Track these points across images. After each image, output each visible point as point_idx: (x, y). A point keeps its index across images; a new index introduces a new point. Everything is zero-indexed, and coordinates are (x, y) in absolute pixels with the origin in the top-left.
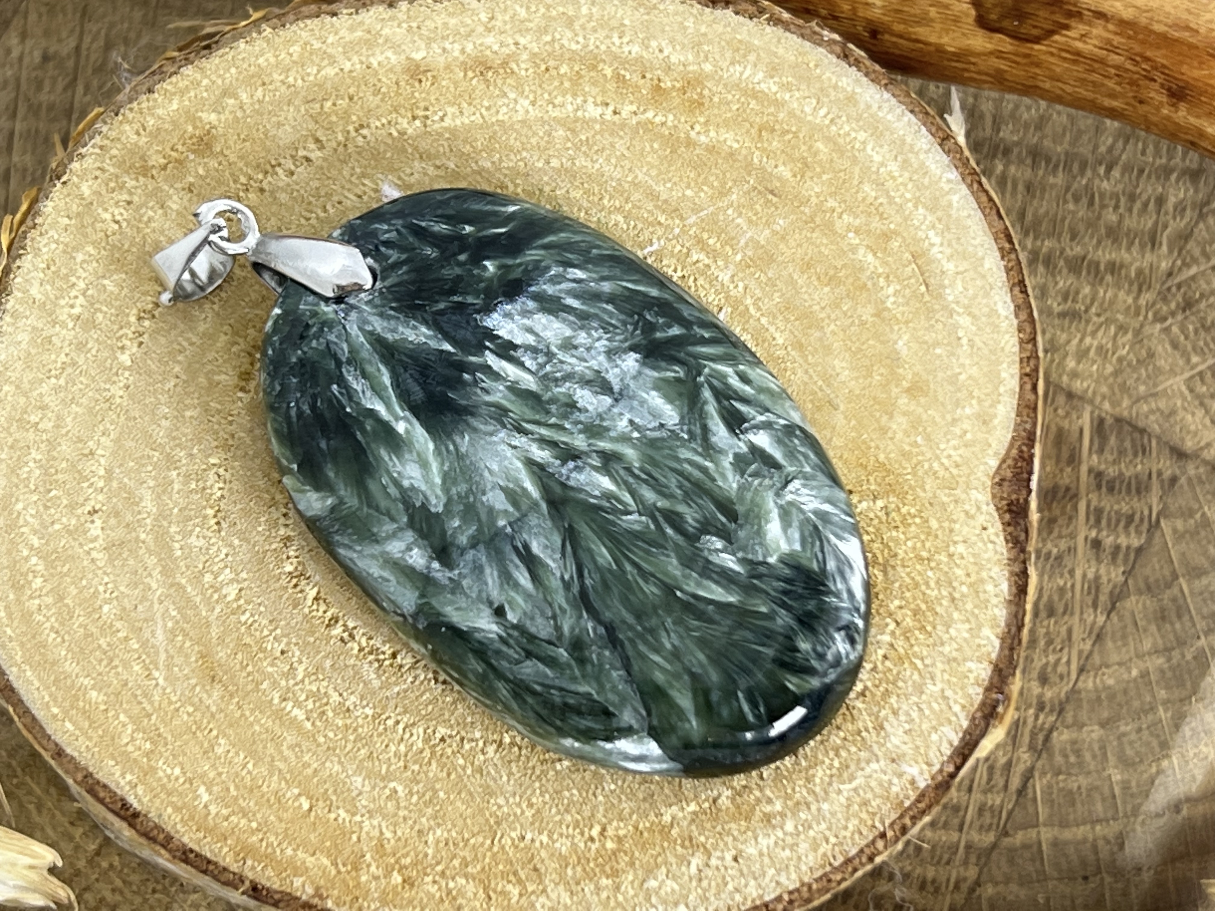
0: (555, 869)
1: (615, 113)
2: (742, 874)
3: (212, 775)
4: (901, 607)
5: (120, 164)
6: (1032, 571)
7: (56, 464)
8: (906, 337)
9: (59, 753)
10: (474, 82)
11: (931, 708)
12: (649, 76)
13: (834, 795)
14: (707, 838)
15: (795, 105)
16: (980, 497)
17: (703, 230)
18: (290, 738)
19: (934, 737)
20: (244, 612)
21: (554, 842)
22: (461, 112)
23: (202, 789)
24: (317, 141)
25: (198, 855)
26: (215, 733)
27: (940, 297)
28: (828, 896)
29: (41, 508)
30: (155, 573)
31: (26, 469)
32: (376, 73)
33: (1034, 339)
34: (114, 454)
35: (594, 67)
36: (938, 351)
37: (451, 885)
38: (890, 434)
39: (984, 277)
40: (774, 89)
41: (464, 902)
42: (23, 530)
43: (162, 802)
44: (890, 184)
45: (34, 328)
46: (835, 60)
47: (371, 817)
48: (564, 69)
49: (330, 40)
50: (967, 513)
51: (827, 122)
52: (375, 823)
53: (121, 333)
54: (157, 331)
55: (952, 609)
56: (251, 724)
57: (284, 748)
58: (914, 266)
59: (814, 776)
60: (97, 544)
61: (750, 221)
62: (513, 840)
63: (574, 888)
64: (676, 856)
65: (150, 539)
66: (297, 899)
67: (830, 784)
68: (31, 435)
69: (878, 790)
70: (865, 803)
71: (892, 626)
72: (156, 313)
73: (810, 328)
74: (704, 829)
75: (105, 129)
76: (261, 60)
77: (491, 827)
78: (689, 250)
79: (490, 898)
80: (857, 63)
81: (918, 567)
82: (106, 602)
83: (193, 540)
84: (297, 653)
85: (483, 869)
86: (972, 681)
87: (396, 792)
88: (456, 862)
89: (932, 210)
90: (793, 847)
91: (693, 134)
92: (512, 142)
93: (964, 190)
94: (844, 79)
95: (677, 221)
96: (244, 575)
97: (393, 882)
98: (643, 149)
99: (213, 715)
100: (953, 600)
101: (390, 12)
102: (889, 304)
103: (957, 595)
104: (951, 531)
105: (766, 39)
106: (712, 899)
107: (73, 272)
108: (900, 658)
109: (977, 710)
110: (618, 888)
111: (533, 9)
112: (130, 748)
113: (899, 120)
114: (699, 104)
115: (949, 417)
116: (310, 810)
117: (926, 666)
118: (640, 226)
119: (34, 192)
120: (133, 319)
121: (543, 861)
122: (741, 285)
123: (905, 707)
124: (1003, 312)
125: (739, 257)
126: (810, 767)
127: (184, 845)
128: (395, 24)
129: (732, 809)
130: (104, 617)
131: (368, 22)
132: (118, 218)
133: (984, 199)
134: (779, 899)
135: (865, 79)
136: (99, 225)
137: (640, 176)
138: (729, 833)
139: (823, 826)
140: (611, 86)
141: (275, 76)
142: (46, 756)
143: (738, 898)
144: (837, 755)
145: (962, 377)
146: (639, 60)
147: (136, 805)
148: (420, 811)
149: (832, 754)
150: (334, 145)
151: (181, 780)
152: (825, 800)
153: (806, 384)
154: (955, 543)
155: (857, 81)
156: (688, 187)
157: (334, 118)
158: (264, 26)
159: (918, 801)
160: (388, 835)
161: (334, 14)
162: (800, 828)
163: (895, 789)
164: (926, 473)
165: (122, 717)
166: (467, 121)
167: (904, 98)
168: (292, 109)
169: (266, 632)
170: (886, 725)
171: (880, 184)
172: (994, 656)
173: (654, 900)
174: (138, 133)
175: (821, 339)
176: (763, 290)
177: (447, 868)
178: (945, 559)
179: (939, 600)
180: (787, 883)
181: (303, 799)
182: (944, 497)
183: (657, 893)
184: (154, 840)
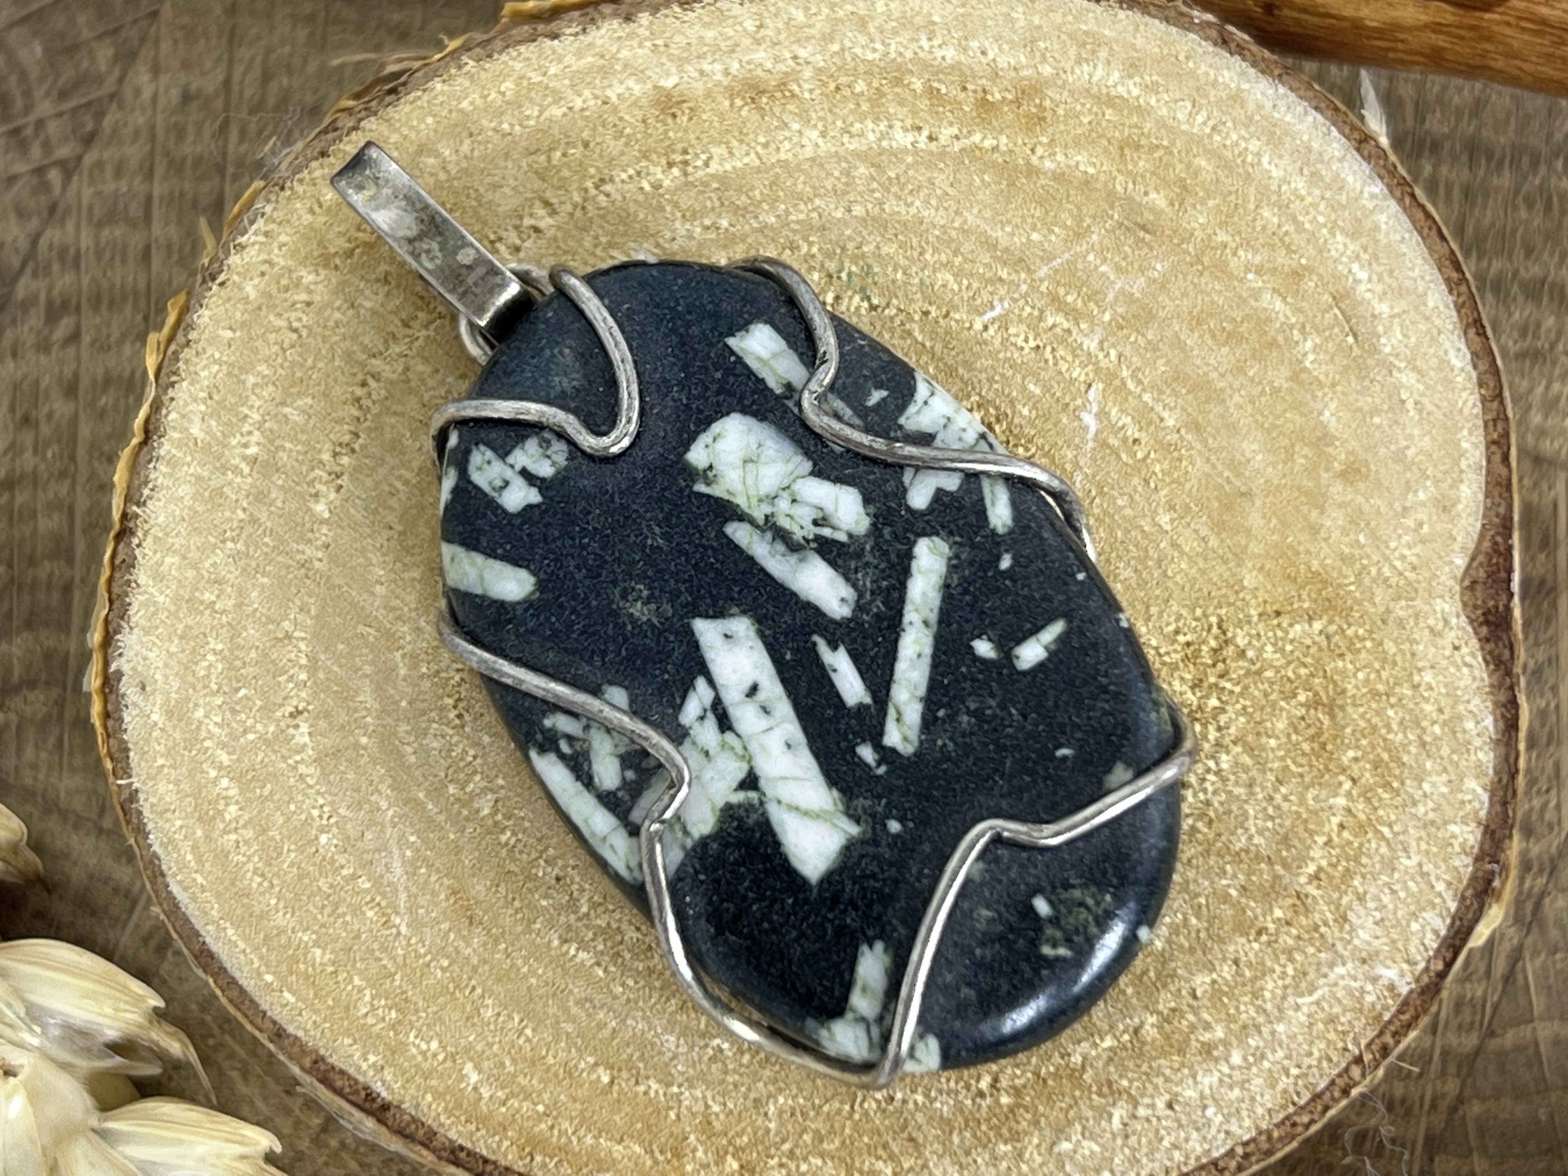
0: (937, 1137)
1: (931, 138)
2: (1181, 1126)
3: (479, 1048)
4: (1356, 759)
5: (294, 254)
6: (1522, 699)
7: (242, 654)
8: (1333, 406)
9: (279, 1034)
10: (744, 113)
11: (1406, 888)
12: (970, 87)
13: (1291, 1013)
14: (1131, 1081)
15: (1164, 112)
16: (1447, 607)
17: (1058, 283)
18: (578, 990)
19: (1415, 926)
20: (503, 831)
21: (932, 1101)
22: (731, 153)
23: (469, 1067)
24: (547, 204)
25: (469, 1154)
26: (479, 991)
27: (1375, 350)
28: (1295, 1144)
29: (228, 715)
30: (383, 788)
31: (204, 664)
32: (615, 109)
33: (1500, 394)
34: (316, 635)
35: (898, 82)
36: (1377, 420)
37: (804, 1167)
38: (1323, 534)
39: (1427, 319)
40: (1136, 92)
42: (208, 743)
43: (418, 1087)
44: (1296, 206)
45: (199, 478)
46: (1211, 49)
47: (691, 1087)
48: (860, 86)
49: (552, 71)
50: (1432, 630)
51: (1208, 131)
52: (698, 1093)
53: (312, 475)
54: (357, 469)
55: (1423, 757)
56: (525, 977)
57: (571, 1004)
58: (1336, 311)
59: (1262, 989)
60: (304, 756)
61: (1118, 269)
62: (878, 1102)
63: (963, 1160)
64: (1092, 1107)
65: (373, 743)
67: (1284, 998)
68: (206, 619)
69: (1347, 1001)
70: (1332, 1020)
71: (1347, 785)
72: (356, 446)
73: (1208, 400)
74: (1126, 1069)
75: (268, 209)
76: (465, 104)
78: (1042, 312)
80: (1240, 50)
81: (1374, 705)
82: (322, 830)
83: (429, 740)
84: (578, 879)
85: (843, 1143)
86: (1457, 849)
87: (721, 1051)
88: (807, 1138)
89: (1354, 235)
90: (1243, 1084)
91: (1034, 160)
92: (800, 186)
93: (1393, 206)
94: (1226, 73)
95: (1023, 275)
96: (500, 782)
97: (728, 1169)
98: (971, 184)
99: (475, 969)
100: (1423, 744)
101: (629, 28)
102: (1307, 364)
103: (1428, 739)
104: (1413, 655)
105: (1119, 27)
106: (1144, 1160)
107: (243, 401)
108: (1361, 827)
109: (1467, 887)
110: (1020, 1155)
111: (814, 10)
112: (370, 1020)
113: (1301, 121)
114: (1040, 119)
115: (1397, 506)
116: (612, 1082)
117: (1396, 834)
118: (975, 285)
119: (182, 298)
120: (326, 456)
121: (919, 1128)
122: (1113, 353)
123: (1373, 890)
124: (1457, 363)
125: (1107, 317)
126: (1256, 978)
127: (451, 1141)
128: (635, 43)
129: (1160, 1041)
130: (322, 851)
131: (599, 42)
132: (296, 324)
133: (1420, 215)
134: (1231, 1153)
135: (1252, 71)
136: (272, 337)
137: (970, 219)
138: (1159, 1073)
139: (1280, 1054)
140: (924, 104)
141: (485, 123)
142: (263, 1038)
143: (1177, 1155)
144: (1291, 959)
145: (1410, 452)
146: (956, 67)
147: (384, 1094)
148: (756, 1073)
149: (1283, 959)
150: (569, 208)
151: (441, 1057)
152: (1279, 1020)
153: (1207, 475)
154: (1420, 670)
155: (1243, 73)
156: (1034, 228)
157: (566, 173)
158: (465, 59)
159: (1400, 1011)
160: (716, 1108)
161: (555, 36)
162: (1251, 1059)
163: (1369, 999)
164: (1374, 581)
165: (357, 981)
166: (739, 165)
167: (1305, 91)
168: (510, 164)
169: (534, 855)
170: (1351, 915)
171: (1283, 207)
172: (1483, 814)
173: (1068, 1168)
174: (312, 211)
175: (1222, 416)
176: (1142, 357)
177: (796, 1145)
178: (1408, 692)
179: (1405, 746)
180: (1240, 1132)
181: (601, 1070)
182: (1400, 610)
183: (1072, 1159)
184: (412, 1138)
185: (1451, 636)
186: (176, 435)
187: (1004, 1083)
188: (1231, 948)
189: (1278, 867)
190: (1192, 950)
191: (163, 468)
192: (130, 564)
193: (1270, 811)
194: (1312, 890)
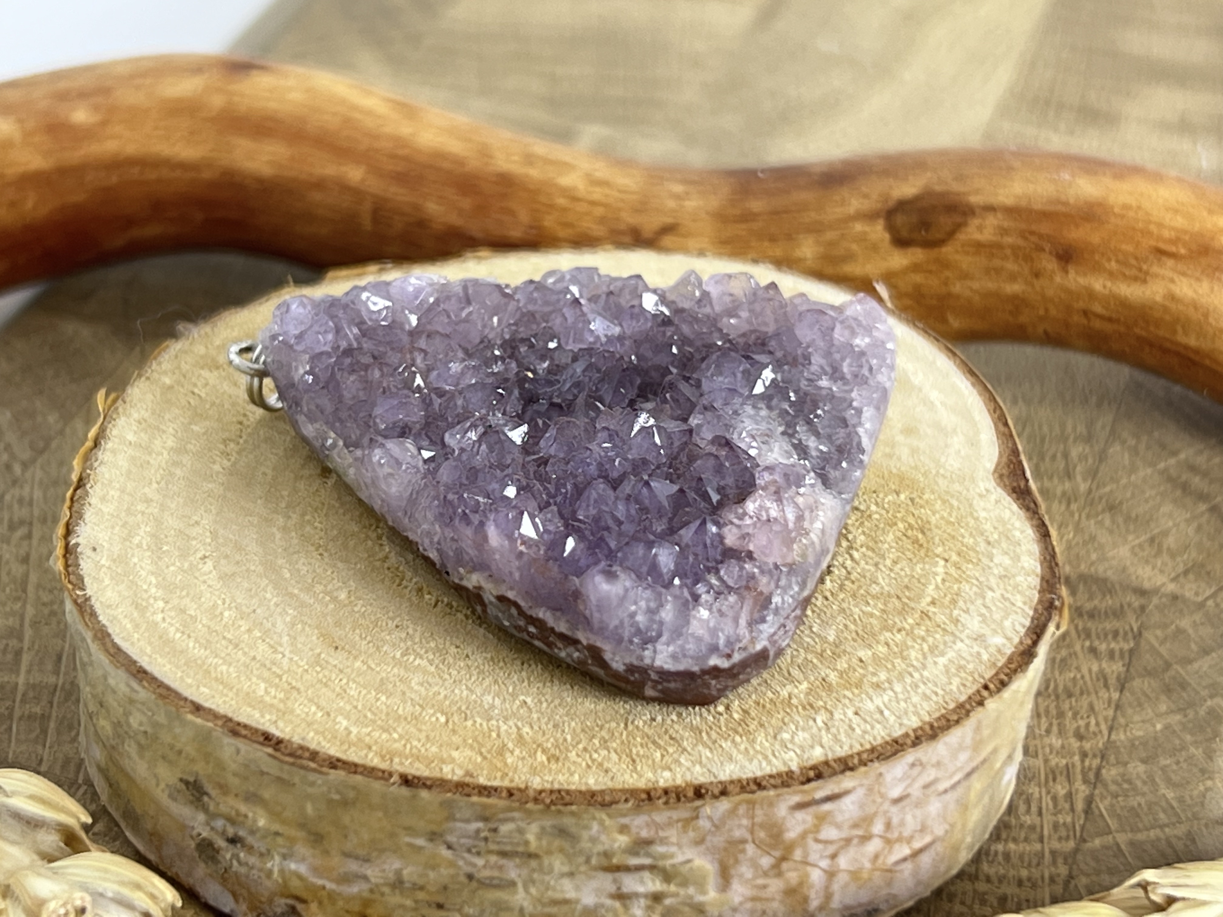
0: (690, 736)
2: (865, 721)
3: (348, 708)
4: (945, 551)
6: (1049, 524)
7: (164, 532)
9: (197, 709)
11: (995, 605)
13: (931, 665)
14: (826, 703)
16: (987, 485)
18: (417, 678)
19: (1007, 623)
20: (356, 605)
23: (340, 719)
25: (345, 763)
26: (345, 681)
29: (155, 559)
30: (268, 589)
31: (139, 538)
34: (216, 522)
37: (595, 756)
39: (939, 370)
41: (610, 766)
42: (140, 573)
43: (304, 730)
45: (133, 457)
47: (506, 720)
50: (979, 495)
52: (511, 723)
53: (211, 454)
54: (241, 451)
55: (990, 548)
56: (378, 673)
57: (413, 684)
59: (908, 656)
60: (211, 576)
63: (712, 746)
64: (801, 716)
65: (260, 569)
67: (925, 658)
68: (139, 518)
69: (969, 658)
70: (960, 668)
71: (942, 563)
72: (240, 441)
74: (821, 697)
77: (622, 716)
79: (634, 761)
81: (950, 527)
82: (225, 610)
83: (299, 566)
84: (411, 626)
85: (622, 743)
86: (1025, 586)
87: (525, 703)
88: (596, 741)
90: (906, 700)
96: (352, 583)
97: (539, 759)
99: (341, 671)
100: (989, 543)
103: (991, 539)
104: (971, 505)
106: (844, 739)
108: (956, 580)
109: (1038, 604)
110: (754, 741)
112: (266, 698)
115: (942, 444)
116: (447, 721)
117: (981, 582)
120: (220, 445)
121: (677, 732)
123: (972, 608)
126: (903, 651)
127: (331, 756)
129: (842, 683)
130: (225, 620)
132: (197, 393)
134: (907, 735)
136: (181, 398)
138: (845, 696)
139: (929, 685)
143: (868, 737)
144: (925, 641)
147: (278, 734)
149: (919, 641)
151: (320, 714)
152: (924, 669)
154: (977, 511)
159: (1008, 662)
160: (526, 730)
162: (909, 688)
163: (985, 657)
164: (935, 476)
165: (254, 680)
169: (379, 616)
170: (961, 619)
172: (1039, 570)
173: (790, 746)
177: (588, 745)
178: (972, 522)
179: (976, 544)
180: (909, 723)
181: (439, 715)
182: (957, 487)
183: (792, 742)
184: (300, 757)
185: (993, 498)
186: (116, 440)
187: (734, 708)
188: (882, 638)
189: (905, 600)
190: (854, 640)
191: (108, 453)
192: (85, 497)
193: (893, 575)
194: (932, 609)
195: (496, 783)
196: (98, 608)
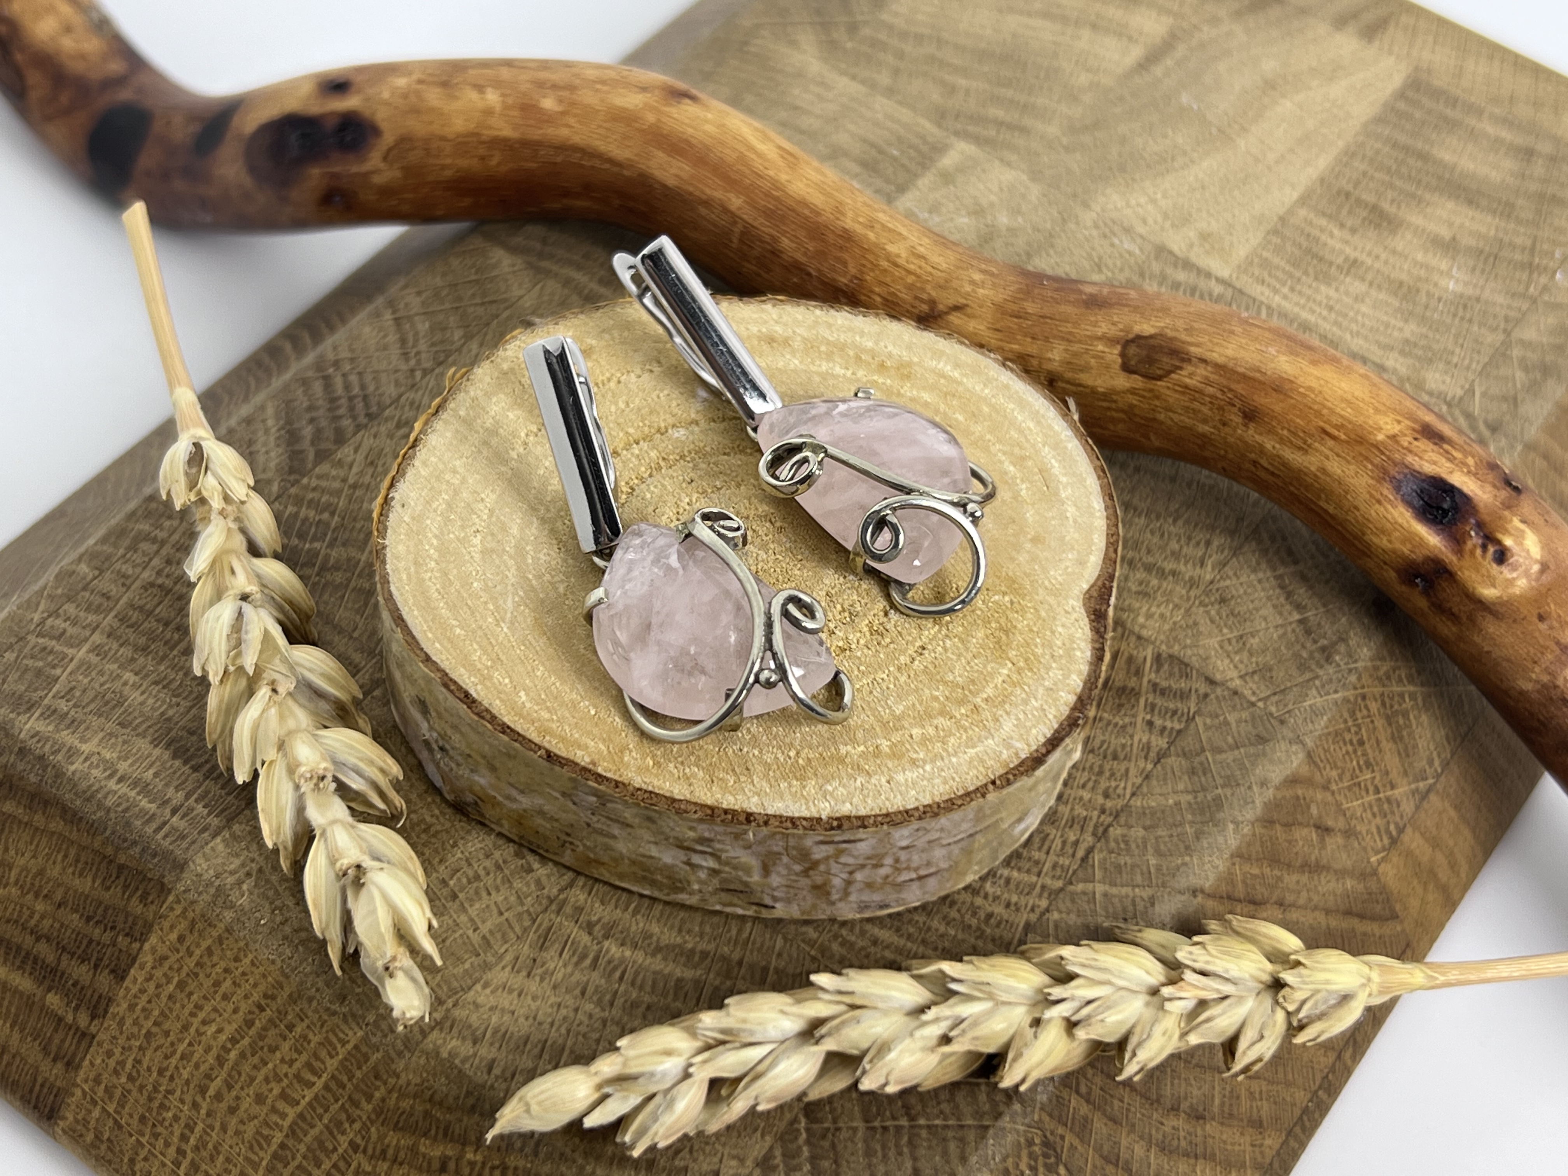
0: (761, 770)
2: (892, 791)
3: (530, 686)
4: (1016, 656)
7: (457, 503)
8: (1031, 512)
9: (427, 660)
11: (1033, 714)
12: (877, 359)
13: (961, 754)
14: (870, 767)
15: (970, 385)
16: (1075, 603)
23: (522, 693)
25: (512, 730)
27: (1057, 494)
29: (442, 525)
30: (513, 570)
31: (437, 503)
33: (1117, 525)
35: (842, 350)
36: (1053, 522)
37: (687, 770)
39: (1086, 488)
40: (957, 375)
41: (694, 781)
42: (429, 534)
43: (493, 696)
44: (1027, 432)
45: (457, 431)
46: (998, 367)
48: (823, 348)
50: (1066, 611)
51: (990, 396)
53: (514, 440)
55: (1052, 661)
58: (1040, 476)
59: (948, 742)
60: (476, 549)
62: (733, 751)
63: (773, 782)
64: (847, 774)
65: (512, 551)
66: (577, 764)
68: (443, 485)
69: (992, 755)
70: (982, 761)
71: (1010, 665)
74: (868, 761)
77: (719, 741)
79: (713, 781)
80: (1012, 370)
81: (1030, 635)
82: (476, 580)
83: (541, 555)
85: (710, 764)
86: (1062, 703)
88: (692, 758)
89: (1054, 449)
90: (929, 780)
91: (903, 391)
93: (1076, 442)
94: (1003, 377)
100: (1053, 656)
102: (1022, 493)
103: (1056, 654)
104: (1054, 619)
105: (954, 350)
106: (870, 802)
108: (1014, 684)
109: (1065, 719)
112: (477, 663)
113: (1037, 401)
114: (908, 377)
115: (1057, 558)
116: (595, 714)
117: (1031, 690)
120: (523, 435)
123: (1015, 711)
124: (1097, 508)
126: (946, 736)
127: (504, 722)
129: (889, 753)
130: (473, 589)
133: (1089, 449)
135: (1015, 378)
138: (885, 766)
139: (952, 771)
140: (852, 361)
143: (888, 803)
144: (966, 731)
145: (1068, 538)
146: (871, 350)
147: (474, 695)
149: (962, 731)
151: (509, 686)
152: (954, 756)
154: (1056, 626)
155: (1011, 378)
159: (1019, 765)
162: (936, 770)
163: (1004, 757)
164: (1040, 586)
165: (475, 645)
170: (1001, 719)
171: (1021, 431)
173: (828, 797)
178: (1048, 634)
179: (1043, 655)
182: (1052, 600)
183: (831, 794)
184: (483, 718)
185: (1075, 616)
186: (451, 413)
187: (803, 755)
188: (935, 721)
189: (967, 692)
190: (914, 718)
191: (441, 423)
192: (413, 457)
193: (968, 668)
194: (983, 705)
195: (609, 775)
196: (388, 555)
